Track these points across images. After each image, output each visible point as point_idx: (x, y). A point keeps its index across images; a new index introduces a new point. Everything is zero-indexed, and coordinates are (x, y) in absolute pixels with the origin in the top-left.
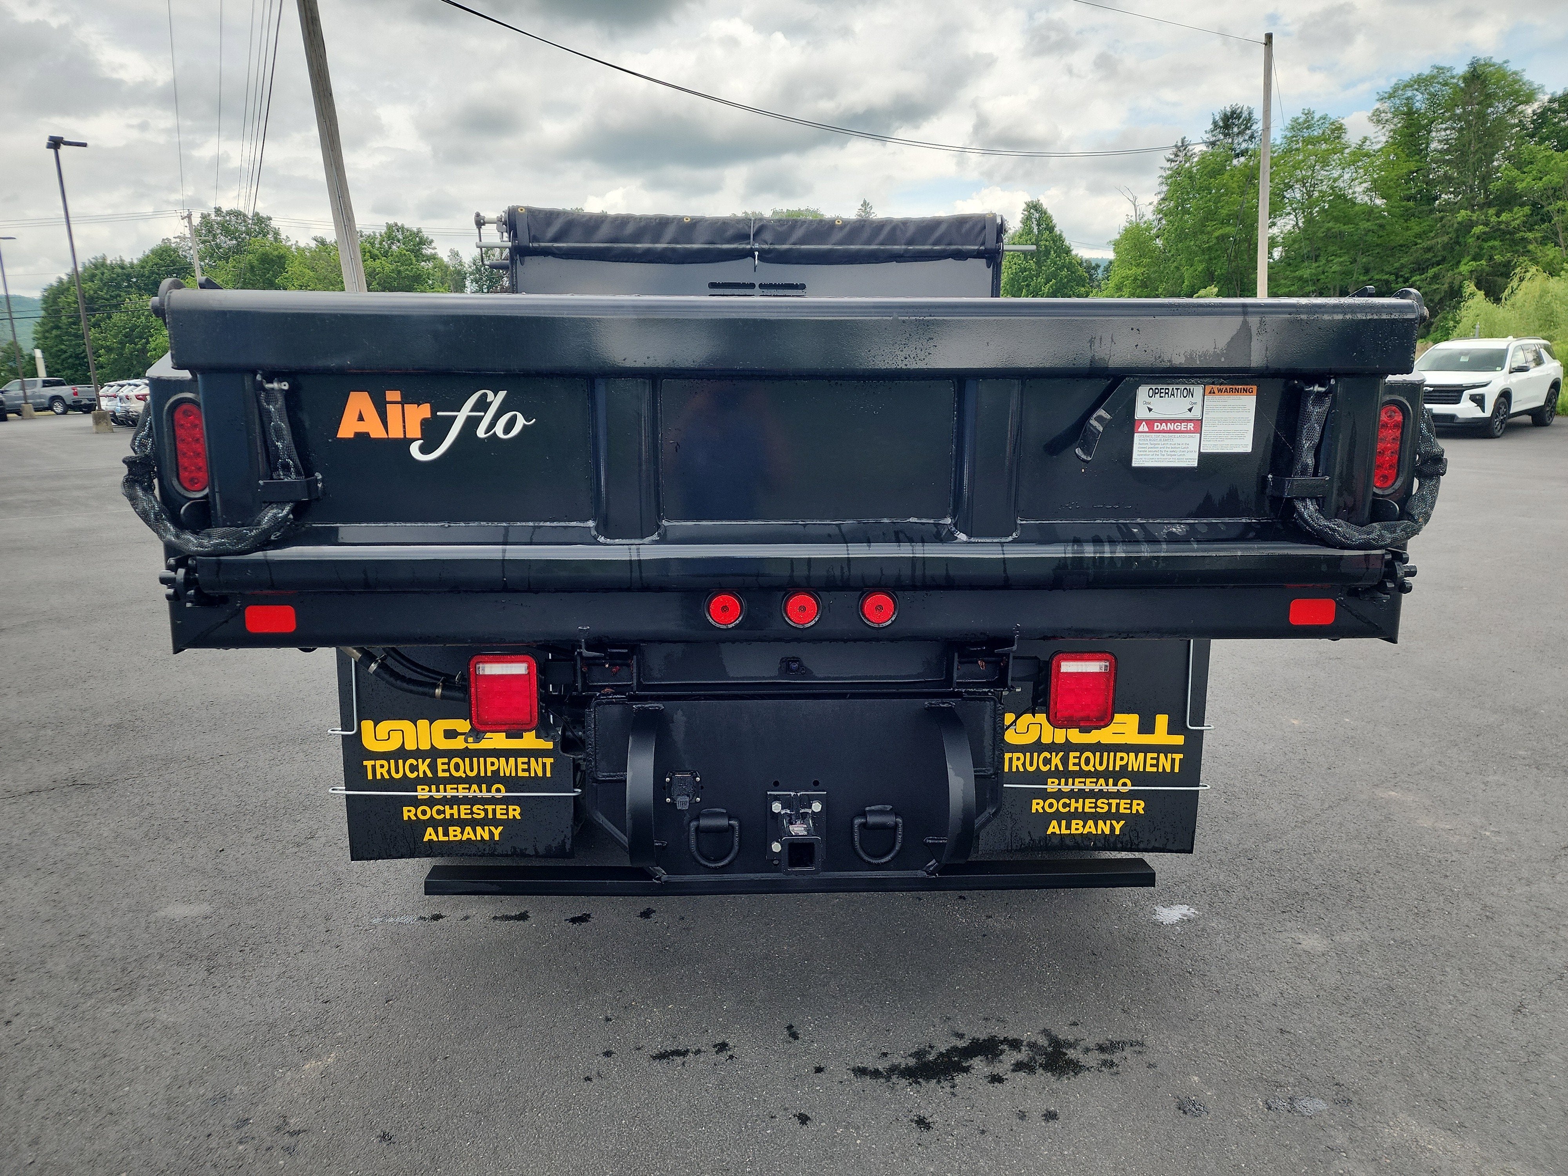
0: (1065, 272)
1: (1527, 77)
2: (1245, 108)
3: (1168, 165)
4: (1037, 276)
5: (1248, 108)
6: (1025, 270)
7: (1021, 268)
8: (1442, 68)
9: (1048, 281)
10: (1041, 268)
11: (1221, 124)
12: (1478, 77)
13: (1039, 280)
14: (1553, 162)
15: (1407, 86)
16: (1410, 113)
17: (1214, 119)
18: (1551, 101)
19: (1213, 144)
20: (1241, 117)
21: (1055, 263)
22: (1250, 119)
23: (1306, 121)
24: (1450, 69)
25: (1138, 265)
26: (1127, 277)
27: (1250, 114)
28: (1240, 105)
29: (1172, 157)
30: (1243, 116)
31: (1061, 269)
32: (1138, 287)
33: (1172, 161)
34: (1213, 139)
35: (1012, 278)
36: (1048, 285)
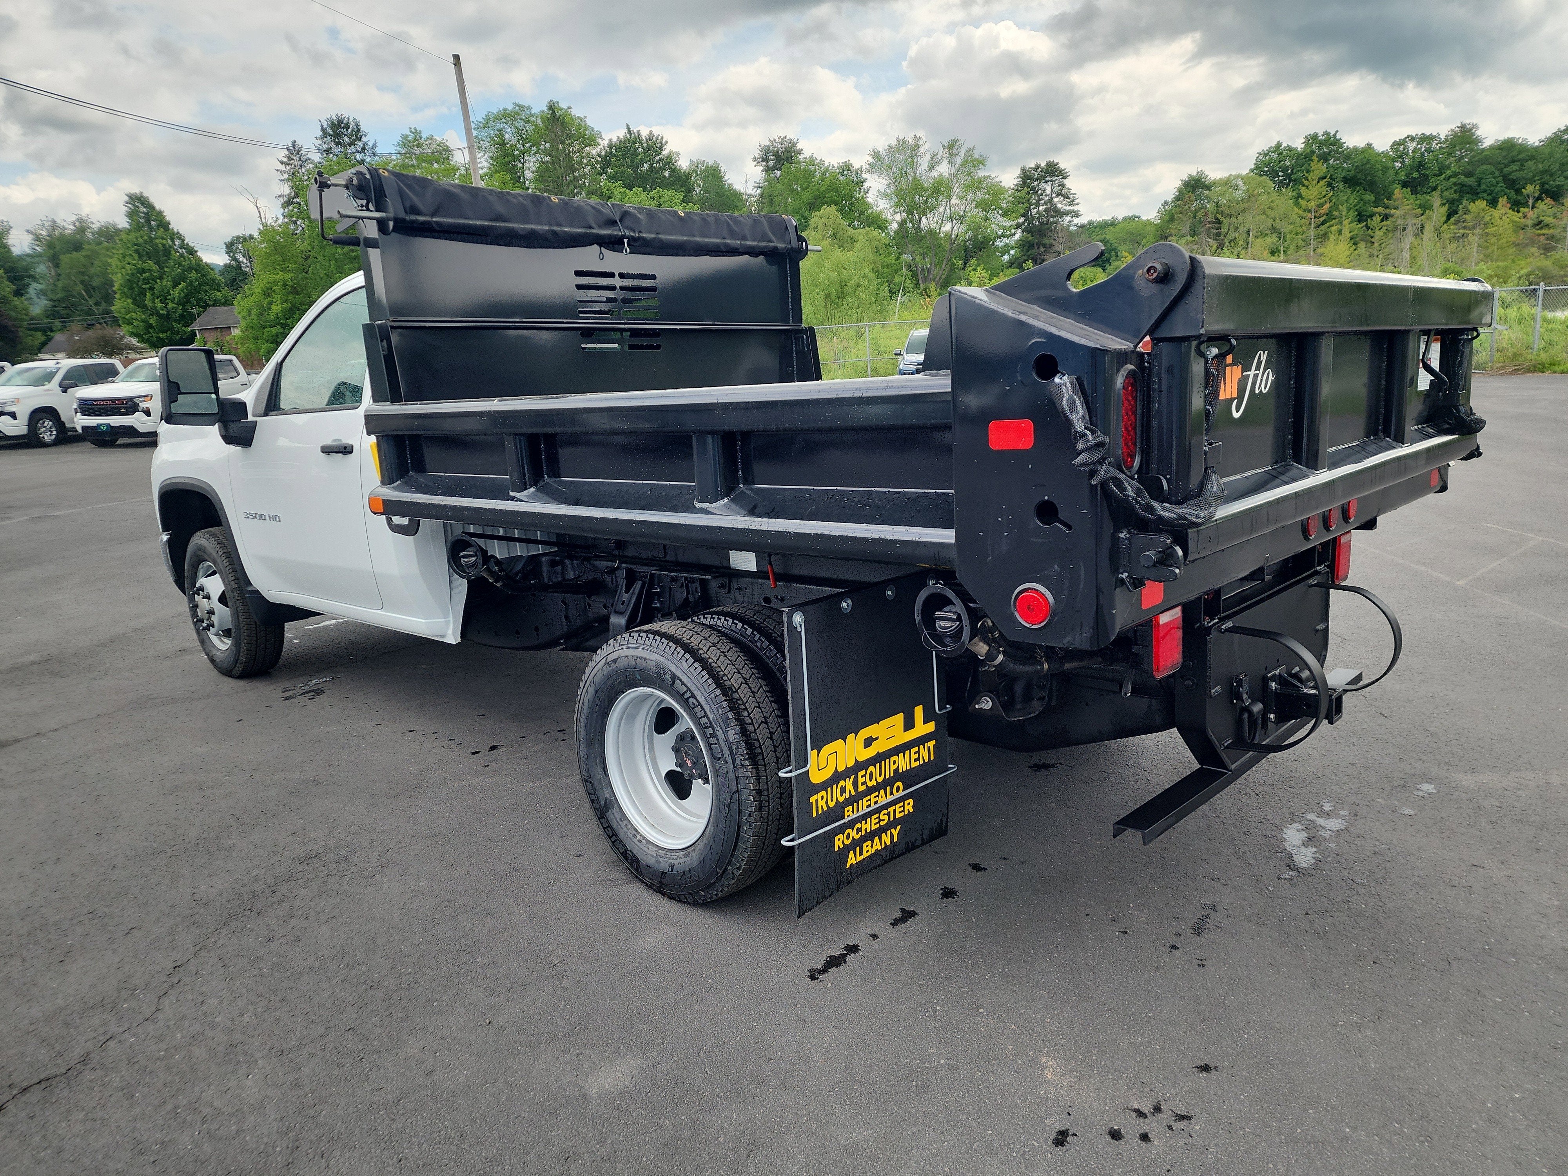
0: (193, 275)
1: (590, 122)
2: (351, 120)
3: (282, 167)
4: (161, 278)
5: (354, 119)
6: (143, 271)
7: (138, 269)
8: (523, 106)
9: (176, 284)
10: (163, 268)
11: (330, 132)
12: (558, 119)
13: (164, 283)
14: (627, 198)
15: (496, 119)
16: (503, 144)
17: (322, 126)
18: (611, 146)
19: (327, 151)
20: (349, 127)
21: (180, 265)
22: (358, 130)
23: (415, 140)
24: (529, 108)
25: (284, 270)
26: (275, 283)
27: (357, 125)
28: (346, 115)
29: (285, 160)
30: (351, 126)
31: (190, 269)
32: (289, 293)
33: (287, 164)
34: (325, 146)
35: (129, 281)
36: (178, 289)
